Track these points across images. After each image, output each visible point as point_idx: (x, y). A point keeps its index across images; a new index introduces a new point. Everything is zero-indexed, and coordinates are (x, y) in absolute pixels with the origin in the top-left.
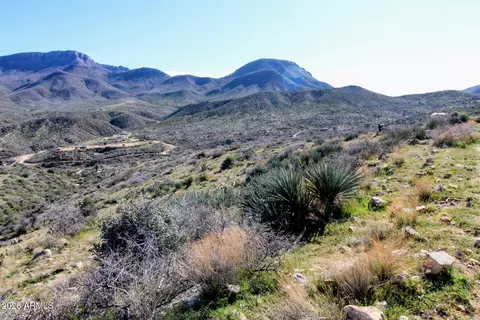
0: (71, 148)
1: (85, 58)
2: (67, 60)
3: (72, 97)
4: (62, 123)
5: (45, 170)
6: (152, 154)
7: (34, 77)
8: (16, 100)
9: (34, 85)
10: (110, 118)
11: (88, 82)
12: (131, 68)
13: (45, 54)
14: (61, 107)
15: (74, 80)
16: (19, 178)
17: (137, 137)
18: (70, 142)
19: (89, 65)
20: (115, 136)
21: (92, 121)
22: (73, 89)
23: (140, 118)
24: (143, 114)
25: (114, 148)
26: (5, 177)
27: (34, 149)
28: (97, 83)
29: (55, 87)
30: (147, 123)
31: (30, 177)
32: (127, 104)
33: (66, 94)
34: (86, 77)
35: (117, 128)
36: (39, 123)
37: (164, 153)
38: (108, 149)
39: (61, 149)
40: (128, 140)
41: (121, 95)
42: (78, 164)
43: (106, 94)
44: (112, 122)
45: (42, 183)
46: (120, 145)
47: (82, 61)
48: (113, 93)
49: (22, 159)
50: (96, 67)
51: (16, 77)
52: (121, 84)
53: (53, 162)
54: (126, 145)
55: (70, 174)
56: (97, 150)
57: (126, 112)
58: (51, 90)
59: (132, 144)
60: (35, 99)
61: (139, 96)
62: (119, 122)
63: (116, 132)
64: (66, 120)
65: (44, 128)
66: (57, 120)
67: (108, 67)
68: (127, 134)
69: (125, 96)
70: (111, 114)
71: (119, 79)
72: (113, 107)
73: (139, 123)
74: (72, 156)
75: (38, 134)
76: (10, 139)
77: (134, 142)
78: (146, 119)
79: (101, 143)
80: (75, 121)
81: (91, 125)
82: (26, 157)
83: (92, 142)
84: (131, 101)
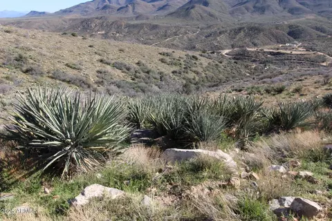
0: (254, 49)
3: (267, 12)
4: (254, 30)
5: (233, 61)
6: (313, 63)
8: (232, 13)
9: (245, 3)
10: (288, 30)
14: (257, 19)
16: (217, 63)
17: (305, 47)
18: (255, 45)
20: (287, 44)
21: (274, 31)
22: (269, 6)
23: (315, 33)
24: (317, 29)
25: (284, 54)
26: (211, 61)
27: (233, 47)
29: (257, 5)
30: (319, 36)
31: (223, 64)
33: (263, 10)
36: (240, 29)
37: (324, 64)
38: (279, 54)
39: (247, 49)
40: (297, 49)
42: (254, 61)
43: (292, 11)
44: (289, 34)
45: (228, 69)
46: (289, 52)
48: (297, 9)
49: (225, 52)
53: (240, 57)
54: (294, 52)
55: (246, 67)
56: (271, 53)
57: (303, 26)
58: (254, 7)
59: (299, 53)
60: (243, 13)
61: (320, 13)
62: (295, 33)
63: (289, 42)
64: (257, 29)
65: (242, 33)
66: (251, 29)
69: (307, 13)
70: (290, 27)
72: (293, 21)
73: (311, 36)
74: (253, 55)
75: (238, 37)
76: (222, 39)
77: (301, 51)
78: (319, 33)
79: (275, 49)
80: (263, 30)
81: (273, 35)
82: (227, 51)
83: (269, 47)
84: (311, 17)
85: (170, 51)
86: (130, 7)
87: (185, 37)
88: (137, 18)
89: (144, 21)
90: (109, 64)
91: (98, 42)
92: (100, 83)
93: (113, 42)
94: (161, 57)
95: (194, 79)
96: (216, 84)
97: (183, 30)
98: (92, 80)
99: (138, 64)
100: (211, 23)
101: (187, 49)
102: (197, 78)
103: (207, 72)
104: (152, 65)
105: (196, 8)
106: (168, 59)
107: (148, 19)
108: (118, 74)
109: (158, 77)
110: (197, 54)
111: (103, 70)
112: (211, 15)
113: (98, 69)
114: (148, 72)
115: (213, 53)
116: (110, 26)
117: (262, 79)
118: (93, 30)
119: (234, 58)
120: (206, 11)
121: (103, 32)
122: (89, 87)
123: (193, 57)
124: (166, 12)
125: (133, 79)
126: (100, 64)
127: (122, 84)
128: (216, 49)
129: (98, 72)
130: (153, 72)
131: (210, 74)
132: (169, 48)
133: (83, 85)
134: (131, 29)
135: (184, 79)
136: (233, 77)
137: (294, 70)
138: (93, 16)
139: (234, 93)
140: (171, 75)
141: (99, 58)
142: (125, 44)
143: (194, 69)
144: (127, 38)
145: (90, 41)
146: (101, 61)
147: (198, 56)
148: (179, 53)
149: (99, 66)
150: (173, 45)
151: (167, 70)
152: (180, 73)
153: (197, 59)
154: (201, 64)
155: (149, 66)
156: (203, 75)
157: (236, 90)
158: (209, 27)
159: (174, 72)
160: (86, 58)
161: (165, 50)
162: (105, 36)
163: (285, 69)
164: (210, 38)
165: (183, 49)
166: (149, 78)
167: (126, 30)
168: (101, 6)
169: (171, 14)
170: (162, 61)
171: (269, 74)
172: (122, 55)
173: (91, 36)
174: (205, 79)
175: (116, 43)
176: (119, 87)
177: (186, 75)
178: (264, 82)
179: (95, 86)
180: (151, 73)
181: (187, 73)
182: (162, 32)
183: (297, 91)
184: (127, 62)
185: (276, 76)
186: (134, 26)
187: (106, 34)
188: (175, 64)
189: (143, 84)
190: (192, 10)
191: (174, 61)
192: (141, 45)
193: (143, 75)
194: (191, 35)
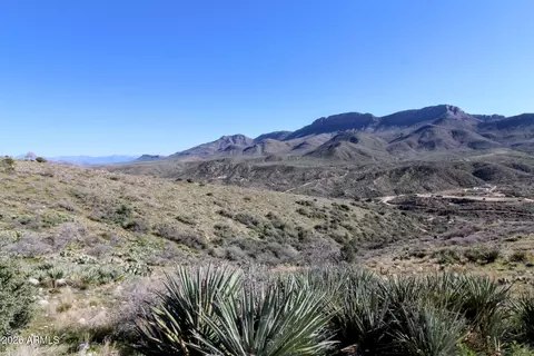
0: (428, 195)
1: (456, 110)
2: (438, 114)
3: (437, 147)
4: (424, 171)
5: (400, 212)
6: (522, 214)
7: (407, 131)
8: (390, 150)
9: (407, 137)
10: (472, 169)
11: (455, 133)
12: (507, 116)
13: (418, 111)
14: (425, 156)
15: (442, 132)
16: (377, 214)
17: (503, 192)
18: (428, 190)
19: (458, 117)
20: (476, 189)
21: (454, 172)
22: (439, 141)
23: (512, 171)
24: (516, 167)
25: (472, 201)
26: (367, 212)
27: (396, 192)
28: (464, 134)
29: (423, 139)
30: (521, 177)
31: (386, 215)
32: (497, 154)
33: (431, 145)
34: (454, 128)
35: (480, 180)
36: (404, 170)
38: (465, 201)
39: (419, 195)
40: (492, 194)
41: (491, 146)
42: (431, 212)
43: (474, 145)
44: (475, 174)
45: (394, 222)
46: (481, 199)
47: (452, 113)
48: (483, 142)
49: (386, 199)
50: (466, 117)
51: (393, 132)
52: (493, 133)
53: (408, 206)
54: (488, 199)
55: (420, 220)
56: (453, 201)
57: (494, 164)
58: (419, 142)
59: (497, 199)
60: (405, 150)
61: (513, 147)
62: (484, 174)
63: (478, 184)
64: (428, 169)
65: (407, 175)
66: (420, 169)
67: (479, 117)
68: (490, 188)
69: (495, 146)
70: (475, 165)
71: (490, 129)
72: (478, 157)
73: (508, 176)
74: (427, 202)
75: (402, 180)
76: (380, 182)
77: (498, 197)
78: (519, 172)
79: (458, 194)
80: (436, 170)
81: (451, 176)
82: (389, 198)
83: (449, 191)
84: (502, 152)
85: (310, 199)
86: (259, 147)
87: (330, 182)
88: (267, 159)
89: (276, 163)
90: (230, 217)
91: (218, 189)
92: (218, 243)
93: (236, 188)
94: (299, 207)
95: (346, 237)
96: (379, 245)
97: (326, 172)
98: (208, 238)
99: (269, 216)
100: (362, 163)
101: (331, 195)
102: (350, 236)
103: (364, 228)
104: (288, 217)
105: (342, 146)
106: (308, 210)
107: (280, 159)
108: (242, 231)
109: (296, 233)
110: (347, 202)
111: (224, 224)
112: (363, 154)
113: (216, 223)
114: (282, 227)
115: (369, 201)
116: (232, 170)
117: (449, 238)
118: (212, 175)
119: (401, 208)
120: (354, 149)
121: (225, 177)
122: (203, 248)
123: (343, 206)
124: (303, 152)
125: (262, 237)
126: (219, 216)
127: (247, 245)
128: (372, 196)
129: (217, 227)
130: (289, 227)
131: (369, 230)
132: (309, 195)
133: (196, 245)
134: (259, 173)
135: (331, 236)
136: (403, 234)
137: (495, 224)
138: (215, 158)
139: (413, 259)
140: (313, 231)
141: (219, 208)
142: (252, 191)
143: (345, 223)
144: (254, 183)
145: (208, 188)
146: (221, 213)
147: (349, 205)
148: (322, 202)
149: (218, 220)
150: (313, 191)
151: (308, 224)
152: (326, 229)
153: (348, 209)
154: (354, 216)
155: (283, 220)
156: (359, 232)
157: (415, 255)
158: (361, 168)
159: (317, 228)
160: (201, 209)
161: (303, 198)
162: (227, 182)
163: (481, 224)
164: (364, 181)
165: (328, 196)
166: (283, 235)
167: (253, 173)
168: (224, 148)
169: (310, 153)
170: (301, 212)
171: (456, 229)
172: (249, 205)
173: (210, 181)
174: (362, 238)
175: (241, 190)
176: (243, 248)
177: (335, 231)
178: (454, 243)
179: (211, 247)
180: (285, 229)
181: (335, 228)
182: (298, 175)
183: (519, 258)
184: (254, 214)
185: (469, 233)
186: (264, 169)
187: (228, 179)
188: (319, 217)
189: (275, 244)
190: (337, 148)
191: (317, 213)
192: (272, 192)
193: (275, 231)
194: (336, 178)
